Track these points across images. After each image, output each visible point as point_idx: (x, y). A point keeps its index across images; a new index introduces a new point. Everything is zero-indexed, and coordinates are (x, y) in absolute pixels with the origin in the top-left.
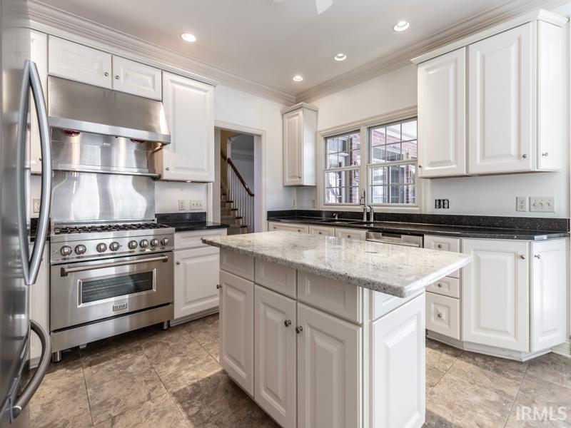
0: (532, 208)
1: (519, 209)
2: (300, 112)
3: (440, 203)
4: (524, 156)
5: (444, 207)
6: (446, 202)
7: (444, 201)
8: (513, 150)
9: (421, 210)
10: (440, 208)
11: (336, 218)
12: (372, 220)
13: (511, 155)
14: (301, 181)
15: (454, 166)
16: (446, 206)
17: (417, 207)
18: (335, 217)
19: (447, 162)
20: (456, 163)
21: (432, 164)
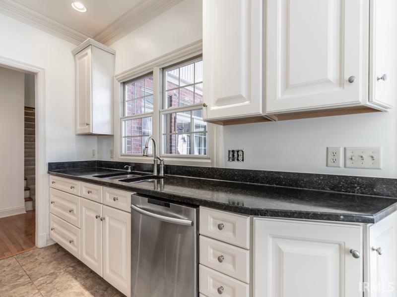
0: (349, 163)
1: (330, 163)
2: (89, 51)
3: (234, 155)
4: (351, 81)
5: (238, 160)
6: (240, 153)
7: (238, 151)
8: (332, 73)
9: (212, 163)
10: (233, 160)
11: (129, 171)
12: (162, 174)
13: (329, 81)
14: (89, 128)
15: (247, 103)
16: (240, 158)
17: (209, 159)
18: (127, 168)
19: (238, 98)
20: (249, 99)
21: (220, 102)
